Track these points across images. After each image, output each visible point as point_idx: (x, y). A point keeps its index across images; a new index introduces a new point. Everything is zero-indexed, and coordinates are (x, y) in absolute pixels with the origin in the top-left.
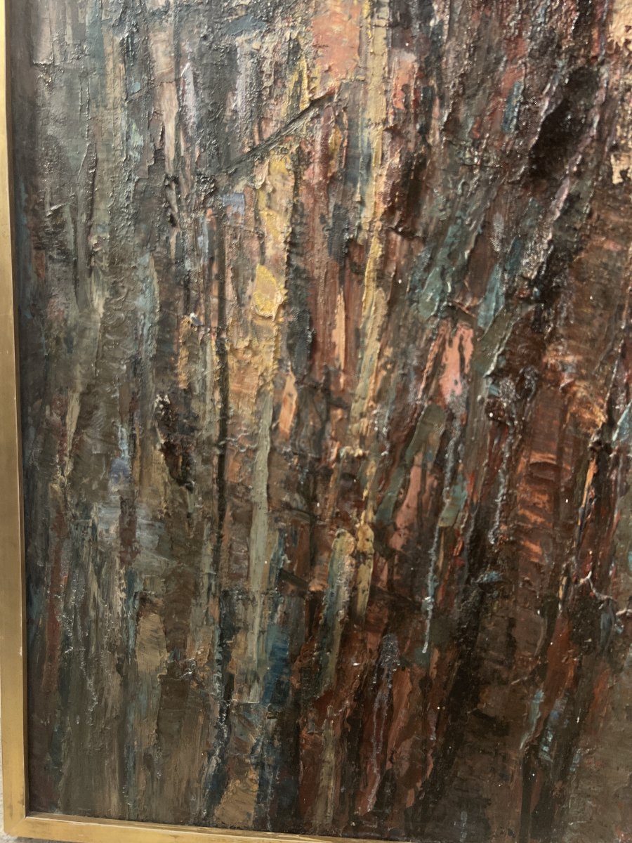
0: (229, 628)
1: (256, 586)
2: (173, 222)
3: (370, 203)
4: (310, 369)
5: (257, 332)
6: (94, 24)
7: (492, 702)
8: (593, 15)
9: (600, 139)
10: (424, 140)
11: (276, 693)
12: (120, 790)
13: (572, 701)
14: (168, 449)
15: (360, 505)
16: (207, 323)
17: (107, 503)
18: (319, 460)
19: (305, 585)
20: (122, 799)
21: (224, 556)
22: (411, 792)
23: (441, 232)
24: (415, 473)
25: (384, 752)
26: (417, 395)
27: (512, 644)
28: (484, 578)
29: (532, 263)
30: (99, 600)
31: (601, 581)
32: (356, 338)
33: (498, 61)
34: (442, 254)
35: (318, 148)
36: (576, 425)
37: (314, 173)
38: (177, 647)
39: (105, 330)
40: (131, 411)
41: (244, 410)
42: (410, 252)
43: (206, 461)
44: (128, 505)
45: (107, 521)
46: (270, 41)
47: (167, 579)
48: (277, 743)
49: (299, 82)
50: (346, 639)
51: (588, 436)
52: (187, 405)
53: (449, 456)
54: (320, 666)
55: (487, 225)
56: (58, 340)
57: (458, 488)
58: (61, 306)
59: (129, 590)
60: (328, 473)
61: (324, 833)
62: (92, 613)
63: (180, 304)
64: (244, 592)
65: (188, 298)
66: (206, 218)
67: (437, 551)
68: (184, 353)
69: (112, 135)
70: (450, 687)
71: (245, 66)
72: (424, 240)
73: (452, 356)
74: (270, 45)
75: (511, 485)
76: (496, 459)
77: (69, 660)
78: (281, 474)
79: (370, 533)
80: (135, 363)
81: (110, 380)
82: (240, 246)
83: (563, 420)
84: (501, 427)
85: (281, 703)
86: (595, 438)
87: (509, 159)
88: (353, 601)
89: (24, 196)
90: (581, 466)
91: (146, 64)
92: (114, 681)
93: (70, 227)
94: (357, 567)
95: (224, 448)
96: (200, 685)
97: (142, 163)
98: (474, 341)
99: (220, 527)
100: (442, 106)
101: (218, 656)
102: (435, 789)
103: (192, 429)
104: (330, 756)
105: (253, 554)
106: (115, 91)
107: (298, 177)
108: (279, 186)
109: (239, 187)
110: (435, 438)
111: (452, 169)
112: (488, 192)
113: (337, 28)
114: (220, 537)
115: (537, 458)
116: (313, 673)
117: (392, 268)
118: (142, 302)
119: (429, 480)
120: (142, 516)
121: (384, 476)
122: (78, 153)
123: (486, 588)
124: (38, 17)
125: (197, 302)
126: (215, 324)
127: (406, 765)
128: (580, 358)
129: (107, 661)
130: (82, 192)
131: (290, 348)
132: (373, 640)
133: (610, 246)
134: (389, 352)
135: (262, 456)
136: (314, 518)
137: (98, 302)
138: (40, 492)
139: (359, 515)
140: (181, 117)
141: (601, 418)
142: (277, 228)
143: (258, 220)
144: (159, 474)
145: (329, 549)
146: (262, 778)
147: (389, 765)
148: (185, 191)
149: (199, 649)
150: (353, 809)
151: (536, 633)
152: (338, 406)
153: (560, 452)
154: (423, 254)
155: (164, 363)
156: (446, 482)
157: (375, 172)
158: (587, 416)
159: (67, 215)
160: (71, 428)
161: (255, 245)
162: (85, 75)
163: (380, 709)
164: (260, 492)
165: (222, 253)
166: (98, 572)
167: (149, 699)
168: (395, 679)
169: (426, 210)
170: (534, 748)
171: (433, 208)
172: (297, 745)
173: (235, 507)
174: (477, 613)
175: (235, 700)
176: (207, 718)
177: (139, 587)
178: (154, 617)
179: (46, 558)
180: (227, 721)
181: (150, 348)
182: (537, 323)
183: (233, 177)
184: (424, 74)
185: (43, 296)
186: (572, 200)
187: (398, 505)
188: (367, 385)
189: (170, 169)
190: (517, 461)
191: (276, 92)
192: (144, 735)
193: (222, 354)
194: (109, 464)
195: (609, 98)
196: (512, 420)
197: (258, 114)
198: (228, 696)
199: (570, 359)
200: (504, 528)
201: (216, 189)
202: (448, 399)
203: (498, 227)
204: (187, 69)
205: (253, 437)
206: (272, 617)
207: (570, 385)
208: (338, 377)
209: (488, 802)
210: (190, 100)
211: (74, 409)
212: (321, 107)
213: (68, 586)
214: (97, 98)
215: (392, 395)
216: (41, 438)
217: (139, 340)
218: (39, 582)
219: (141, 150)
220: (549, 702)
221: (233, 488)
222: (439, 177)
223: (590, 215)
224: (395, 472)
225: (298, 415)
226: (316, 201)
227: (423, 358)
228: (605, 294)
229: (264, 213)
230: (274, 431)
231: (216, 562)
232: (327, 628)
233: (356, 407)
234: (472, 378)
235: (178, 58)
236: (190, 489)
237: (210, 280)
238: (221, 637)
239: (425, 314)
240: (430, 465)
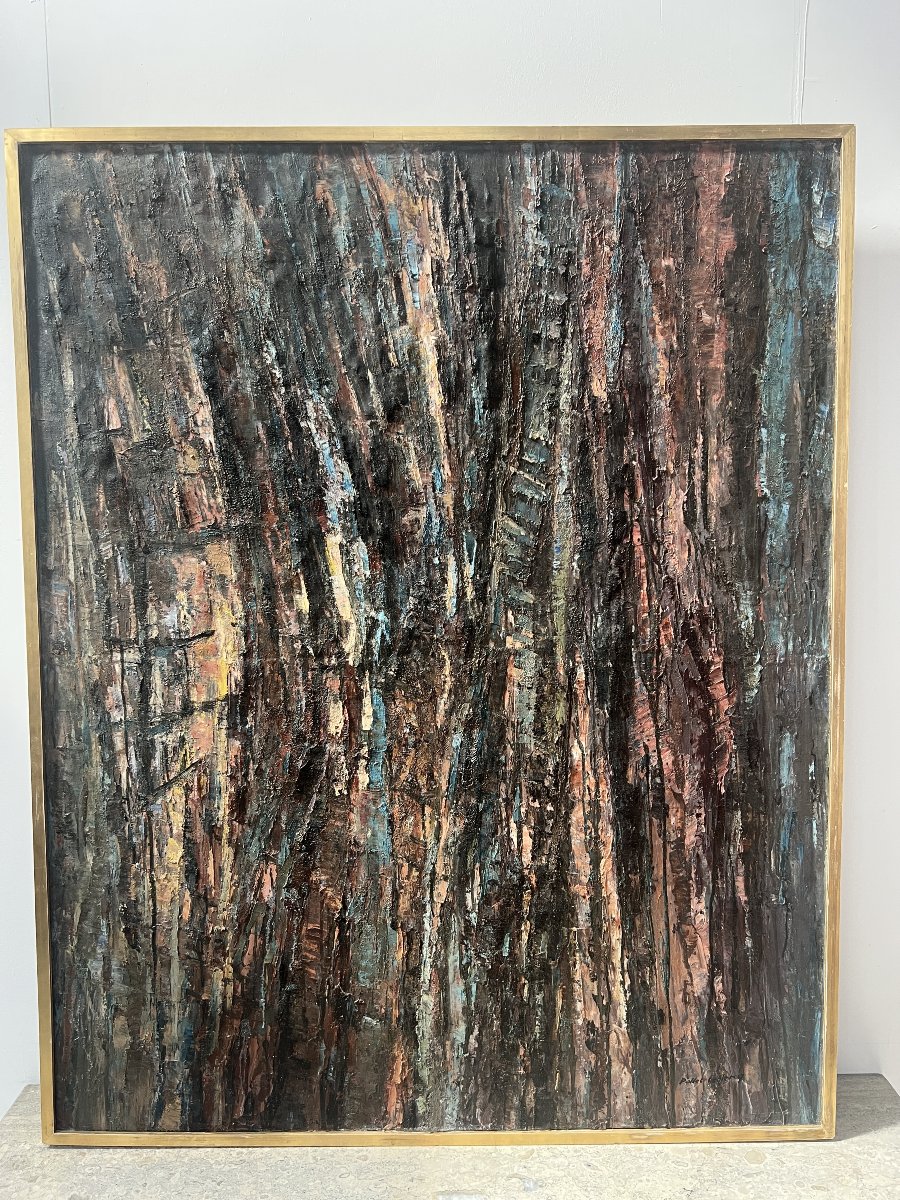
0: (162, 1022)
1: (174, 999)
2: (127, 820)
3: (222, 808)
4: (197, 887)
5: (169, 870)
6: (86, 728)
7: (300, 1052)
8: (320, 723)
9: (328, 777)
10: (246, 780)
11: (188, 1055)
12: (107, 1113)
13: (339, 1048)
14: (126, 931)
15: (225, 955)
16: (145, 868)
17: (95, 959)
18: (203, 933)
19: (200, 997)
20: (108, 1120)
21: (158, 984)
22: (263, 1104)
23: (256, 821)
24: (252, 937)
25: (246, 1082)
26: (250, 898)
27: (306, 1021)
28: (288, 988)
29: (299, 836)
30: (92, 1010)
31: (345, 986)
32: (219, 872)
33: (278, 743)
34: (258, 831)
35: (196, 784)
36: (328, 909)
37: (194, 795)
38: (134, 1034)
39: (93, 872)
40: (107, 912)
41: (164, 909)
42: (243, 830)
43: (146, 936)
44: (107, 960)
45: (96, 968)
46: (171, 737)
47: (128, 997)
48: (190, 1082)
49: (185, 755)
50: (222, 1023)
51: (334, 915)
52: (136, 908)
53: (268, 928)
54: (209, 1039)
55: (278, 818)
56: (69, 878)
57: (273, 944)
58: (71, 861)
59: (108, 1005)
60: (208, 939)
61: (219, 1131)
62: (89, 1018)
63: (131, 859)
64: (168, 1002)
65: (135, 855)
66: (143, 816)
67: (265, 976)
68: (133, 882)
69: (95, 779)
70: (278, 1045)
71: (159, 747)
72: (249, 825)
73: (267, 879)
74: (171, 739)
75: (298, 941)
76: (290, 928)
77: (76, 1044)
78: (184, 941)
79: (231, 969)
80: (109, 888)
81: (97, 897)
82: (160, 829)
83: (322, 907)
84: (292, 913)
85: (191, 1060)
86: (337, 915)
87: (286, 786)
88: (224, 1003)
89: (52, 808)
90: (332, 930)
91: (111, 746)
92: (101, 1054)
93: (75, 822)
94: (225, 986)
95: (155, 929)
96: (148, 1053)
97: (109, 793)
98: (277, 871)
99: (155, 969)
100: (254, 763)
101: (157, 1037)
102: (275, 1102)
103: (139, 920)
104: (218, 1087)
105: (172, 982)
106: (96, 758)
107: (187, 796)
108: (178, 801)
109: (159, 802)
110: (260, 919)
111: (260, 791)
112: (278, 802)
113: (202, 730)
114: (155, 974)
115: (311, 927)
116: (206, 1042)
117: (235, 837)
118: (111, 858)
119: (258, 941)
120: (115, 964)
121: (237, 939)
122: (78, 790)
123: (289, 993)
124: (57, 725)
125: (139, 858)
126: (148, 868)
127: (259, 1089)
128: (328, 877)
129: (97, 1044)
130: (80, 806)
131: (187, 877)
132: (236, 1023)
133: (338, 823)
134: (236, 877)
135: (174, 932)
136: (202, 963)
137: (90, 859)
138: (60, 954)
139: (225, 960)
140: (129, 770)
141: (340, 906)
142: (178, 820)
143: (168, 816)
144: (123, 943)
145: (210, 977)
146: (183, 1101)
147: (249, 1089)
148: (132, 806)
149: (146, 1034)
150: (232, 1115)
151: (317, 1015)
152: (211, 906)
153: (321, 924)
154: (249, 831)
155: (124, 886)
156: (267, 941)
157: (223, 795)
158: (333, 905)
159: (73, 817)
160: (76, 921)
161: (168, 828)
162: (81, 751)
163: (243, 1059)
164: (174, 952)
165: (151, 834)
166: (92, 996)
167: (121, 1062)
168: (249, 1043)
169: (249, 811)
170: (324, 1075)
171: (252, 810)
172: (201, 1082)
173: (161, 959)
174: (288, 1005)
175: (167, 1060)
176: (153, 1071)
177: (114, 1002)
178: (122, 1018)
179: (63, 990)
180: (163, 1072)
181: (116, 881)
182: (306, 861)
183: (156, 797)
184: (244, 749)
185: (62, 855)
186: (318, 803)
187: (244, 954)
188: (225, 895)
189: (124, 794)
190: (301, 928)
191: (175, 758)
192: (118, 1083)
193: (152, 882)
194: (97, 938)
195: (330, 758)
196: (297, 909)
197: (166, 769)
198: (163, 1058)
199: (323, 877)
200: (296, 962)
201: (148, 803)
202: (266, 899)
203: (284, 818)
204: (131, 749)
205: (169, 923)
206: (184, 1014)
207: (325, 890)
208: (211, 891)
209: (303, 1106)
210: (133, 762)
211: (78, 911)
212: (196, 766)
213: (76, 1004)
214: (87, 762)
215: (238, 900)
216: (60, 927)
217: (111, 877)
218: (60, 1002)
219: (109, 786)
220: (328, 1049)
221: (161, 949)
222: (254, 797)
223: (327, 810)
224: (241, 937)
225: (192, 911)
226: (196, 807)
227: (253, 879)
228: (337, 846)
229: (171, 813)
230: (180, 919)
231: (153, 987)
232: (212, 1019)
233: (221, 906)
234: (277, 889)
235: (127, 744)
236: (139, 950)
237: (145, 847)
238: (158, 1026)
239: (252, 859)
240: (258, 933)
